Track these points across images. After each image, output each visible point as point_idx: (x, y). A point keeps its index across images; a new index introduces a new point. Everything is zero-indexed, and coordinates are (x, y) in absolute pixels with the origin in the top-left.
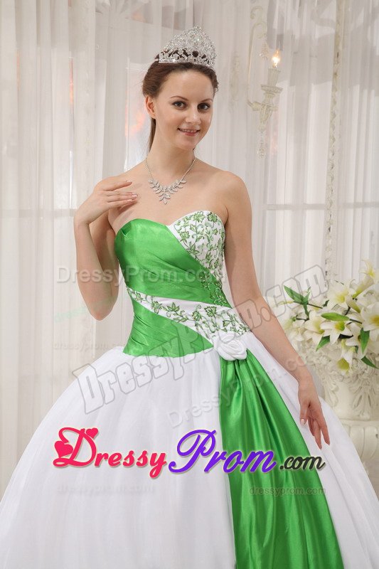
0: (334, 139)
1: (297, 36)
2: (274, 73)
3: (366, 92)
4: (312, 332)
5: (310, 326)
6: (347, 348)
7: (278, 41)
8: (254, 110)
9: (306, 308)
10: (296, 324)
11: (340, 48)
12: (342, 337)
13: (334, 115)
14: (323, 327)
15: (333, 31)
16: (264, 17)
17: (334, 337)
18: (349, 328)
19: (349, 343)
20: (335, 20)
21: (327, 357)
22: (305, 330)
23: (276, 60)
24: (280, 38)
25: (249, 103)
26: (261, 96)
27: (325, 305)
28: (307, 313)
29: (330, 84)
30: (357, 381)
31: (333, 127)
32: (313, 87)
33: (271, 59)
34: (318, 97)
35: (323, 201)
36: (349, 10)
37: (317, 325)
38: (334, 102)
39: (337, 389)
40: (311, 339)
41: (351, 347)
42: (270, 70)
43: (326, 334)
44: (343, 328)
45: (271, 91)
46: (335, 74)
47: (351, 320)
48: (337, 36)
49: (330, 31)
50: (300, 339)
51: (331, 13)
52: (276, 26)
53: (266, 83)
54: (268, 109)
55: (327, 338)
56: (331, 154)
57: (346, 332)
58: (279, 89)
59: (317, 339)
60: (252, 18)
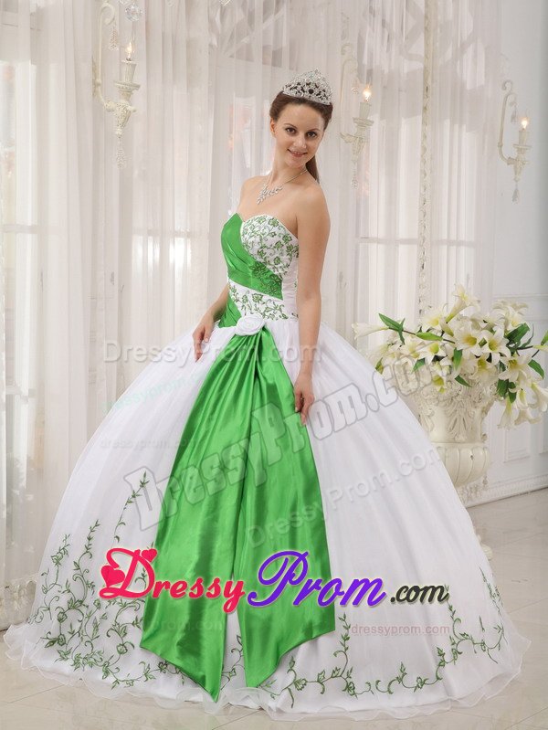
0: (425, 175)
1: (386, 71)
2: (366, 105)
3: (456, 126)
4: (408, 356)
5: (405, 350)
6: (442, 368)
7: (368, 76)
8: (347, 142)
9: (401, 335)
10: (391, 349)
11: (429, 82)
12: (437, 359)
13: (424, 149)
14: (418, 350)
15: (422, 66)
16: (355, 52)
17: (430, 358)
18: (444, 349)
19: (443, 363)
20: (423, 55)
22: (401, 354)
23: (367, 94)
24: (370, 72)
25: (342, 136)
26: (354, 129)
27: (420, 331)
28: (402, 339)
29: (420, 118)
30: (451, 406)
31: (424, 161)
32: (403, 121)
33: (362, 93)
34: (408, 130)
35: (416, 236)
36: (438, 44)
37: (413, 349)
38: (425, 137)
39: (433, 414)
40: (407, 363)
41: (445, 366)
42: (361, 103)
43: (421, 357)
44: (437, 350)
45: (363, 123)
46: (425, 108)
47: (445, 340)
48: (425, 70)
49: (419, 65)
50: (396, 363)
51: (419, 47)
52: (365, 61)
53: (358, 116)
54: (361, 140)
55: (423, 360)
56: (422, 189)
57: (440, 354)
58: (371, 122)
59: (412, 363)
60: (343, 54)
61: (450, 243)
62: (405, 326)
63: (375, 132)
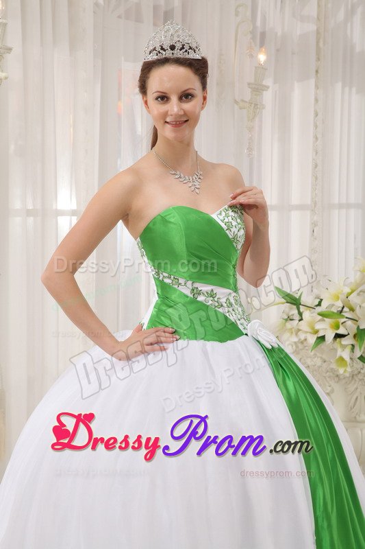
0: (317, 139)
1: (280, 33)
2: (260, 70)
3: (347, 89)
4: (306, 332)
5: (304, 326)
6: (344, 347)
7: (262, 39)
8: (241, 108)
9: (298, 309)
10: (289, 325)
11: (321, 44)
12: (338, 336)
13: (316, 115)
14: (317, 327)
15: (315, 28)
16: (249, 13)
17: (330, 336)
18: (345, 327)
19: (345, 341)
20: (315, 16)
21: (321, 358)
22: (299, 330)
23: (262, 58)
24: (263, 35)
25: (236, 102)
26: (248, 95)
27: (319, 304)
28: (300, 314)
29: (312, 81)
30: (353, 382)
31: (316, 127)
32: (296, 85)
33: (257, 56)
34: (301, 95)
35: (309, 202)
36: (330, 5)
37: (312, 325)
38: (316, 100)
39: (332, 391)
40: (306, 340)
41: (347, 345)
42: (256, 67)
43: (321, 334)
44: (338, 328)
45: (258, 89)
46: (317, 71)
47: (347, 318)
48: (318, 32)
49: (312, 27)
50: (295, 339)
51: (312, 10)
52: (259, 23)
53: (253, 81)
54: (256, 107)
55: (323, 338)
56: (314, 154)
57: (341, 331)
58: (266, 86)
59: (312, 340)
60: (237, 15)
61: (340, 206)
62: (304, 300)
63: (268, 97)
